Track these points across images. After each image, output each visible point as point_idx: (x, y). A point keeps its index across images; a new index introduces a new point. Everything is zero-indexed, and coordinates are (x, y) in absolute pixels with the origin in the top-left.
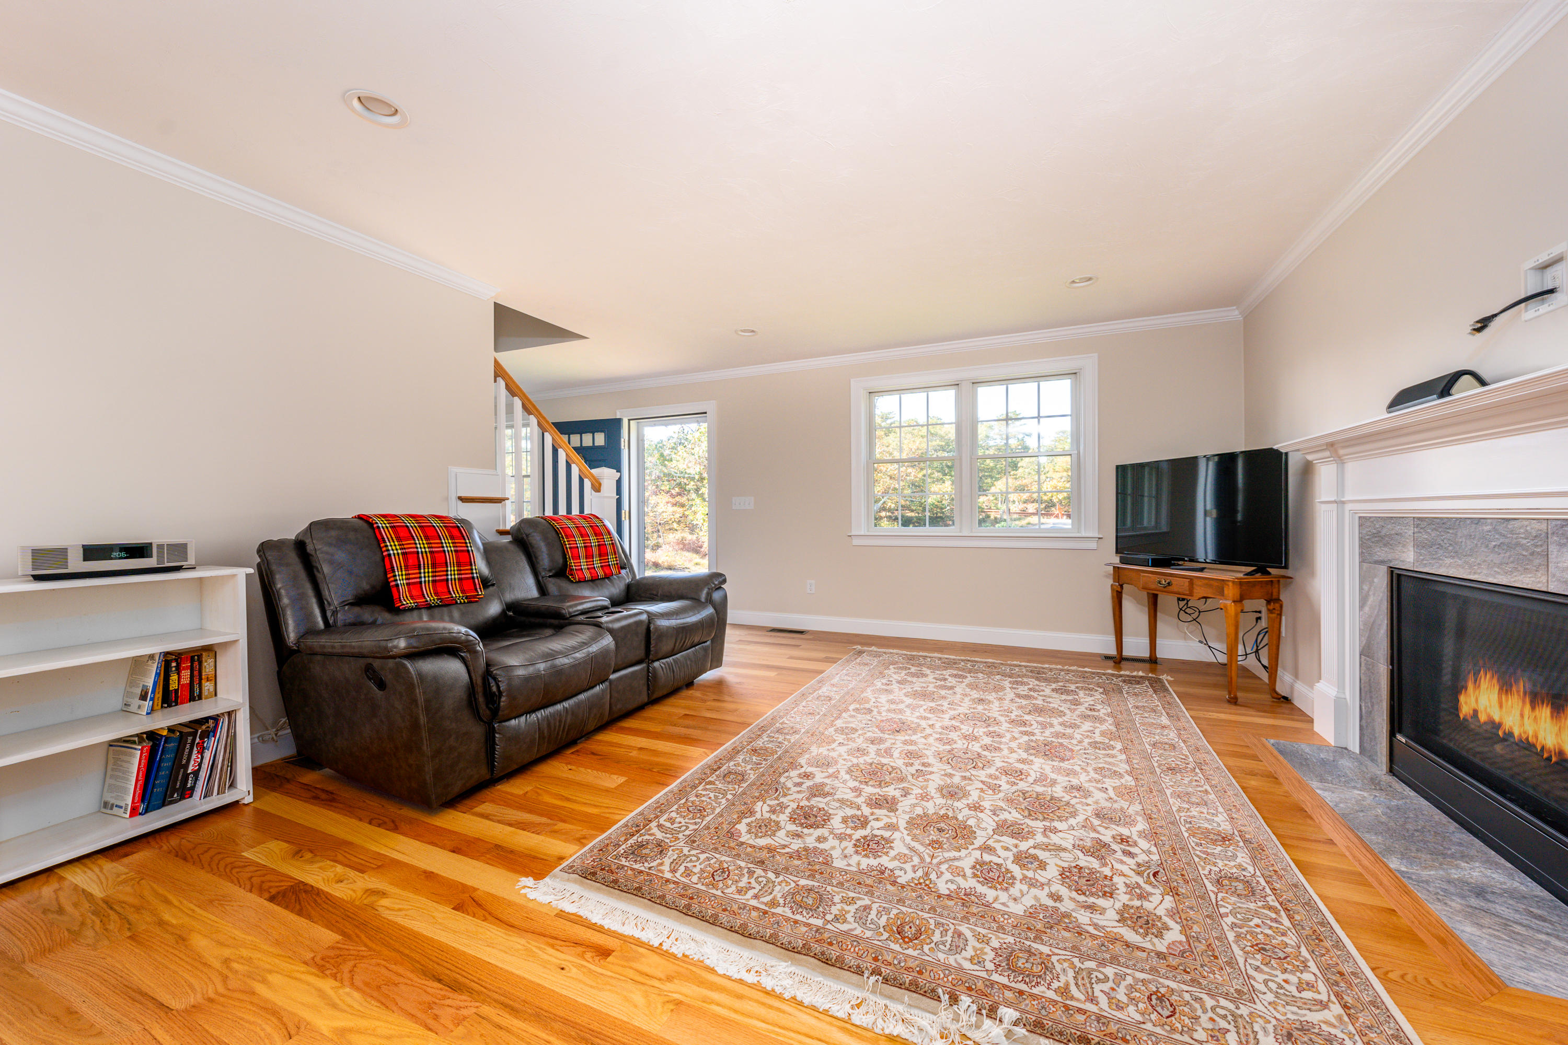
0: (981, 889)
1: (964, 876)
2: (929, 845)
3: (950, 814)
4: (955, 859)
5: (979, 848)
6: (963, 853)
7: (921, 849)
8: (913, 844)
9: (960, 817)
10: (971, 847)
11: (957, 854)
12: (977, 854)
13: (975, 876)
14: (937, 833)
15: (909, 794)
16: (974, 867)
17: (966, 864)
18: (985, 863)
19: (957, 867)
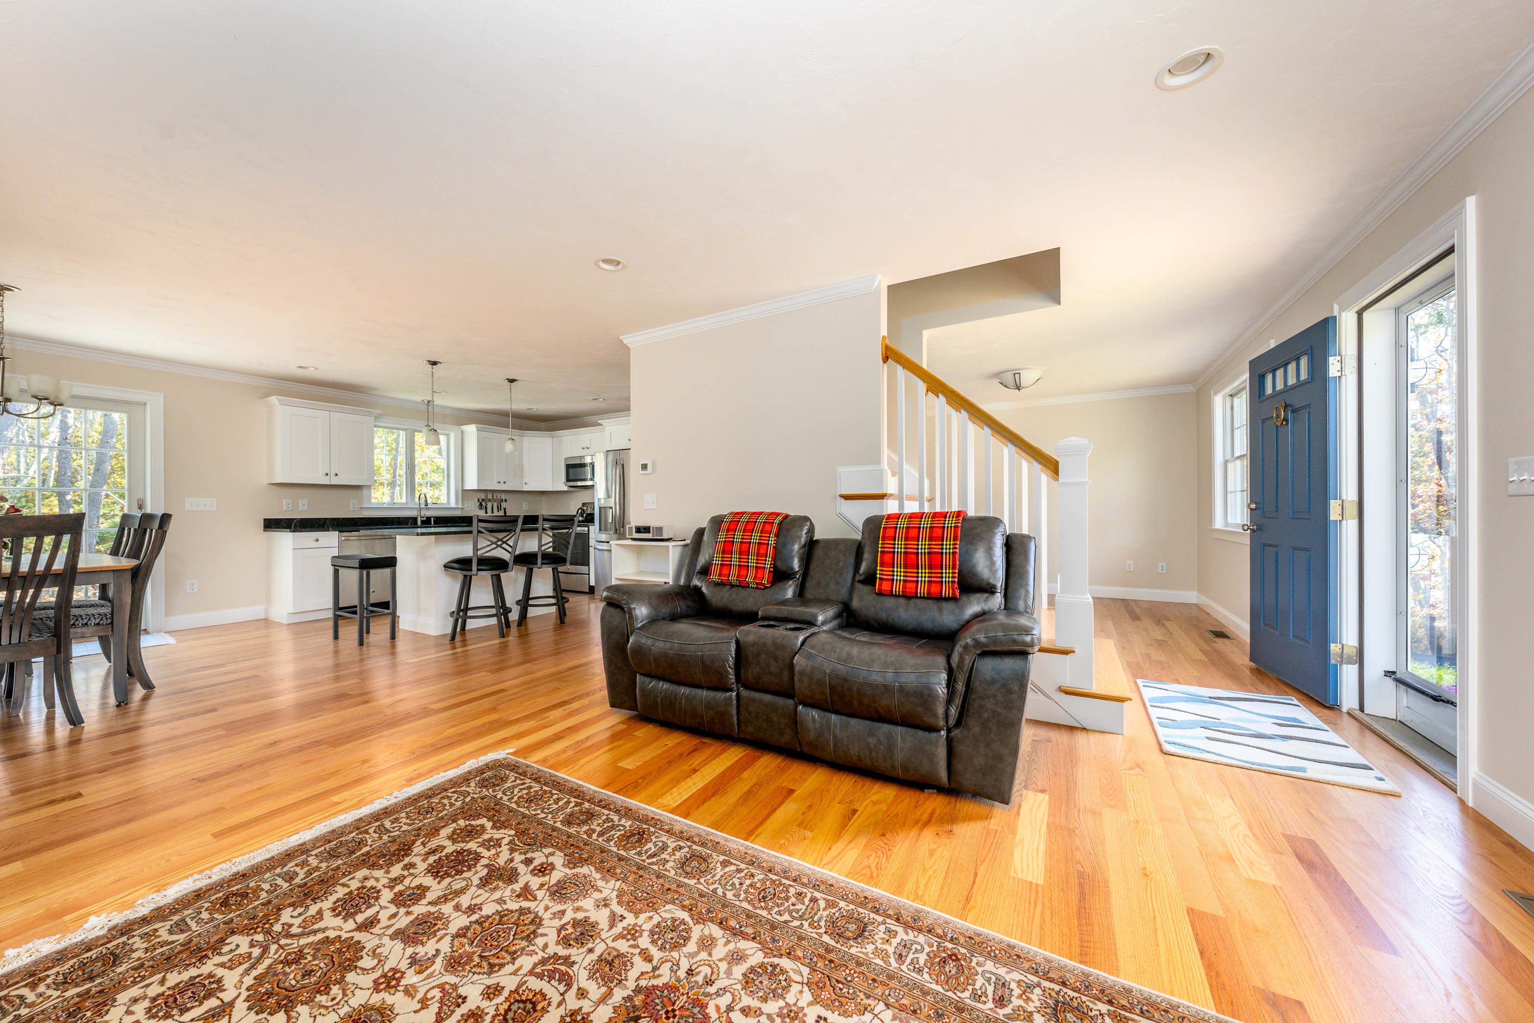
0: (193, 972)
1: (222, 965)
2: (301, 951)
3: (321, 999)
4: (253, 967)
5: (231, 1004)
6: (249, 981)
7: (303, 941)
8: (320, 936)
9: (303, 1010)
10: (245, 994)
11: (255, 973)
12: (227, 996)
13: (211, 976)
14: (308, 968)
15: (411, 965)
16: (220, 981)
17: (230, 978)
18: (207, 996)
19: (240, 964)
